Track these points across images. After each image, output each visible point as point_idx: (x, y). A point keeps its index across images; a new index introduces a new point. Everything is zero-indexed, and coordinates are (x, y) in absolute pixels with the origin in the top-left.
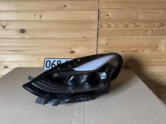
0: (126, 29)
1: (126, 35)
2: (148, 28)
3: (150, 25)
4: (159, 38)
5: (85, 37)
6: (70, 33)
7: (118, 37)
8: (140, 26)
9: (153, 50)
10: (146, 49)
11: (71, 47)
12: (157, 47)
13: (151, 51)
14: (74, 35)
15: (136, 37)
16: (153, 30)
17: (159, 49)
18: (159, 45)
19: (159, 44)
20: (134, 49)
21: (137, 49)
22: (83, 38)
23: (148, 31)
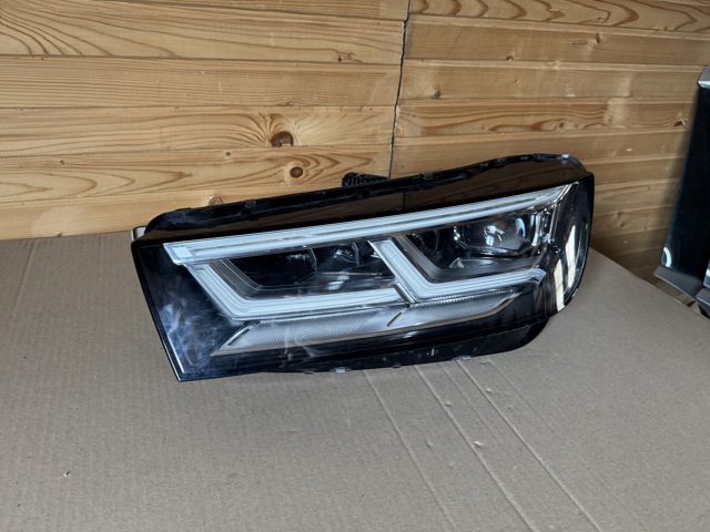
0: (514, 27)
1: (513, 54)
2: (586, 30)
3: (595, 16)
4: (612, 72)
5: (349, 55)
6: (271, 34)
7: (482, 64)
8: (563, 15)
9: (590, 122)
10: (569, 118)
11: (277, 110)
12: (605, 107)
13: (582, 126)
14: (295, 43)
15: (543, 67)
16: (601, 37)
17: (606, 117)
18: (610, 102)
19: (610, 97)
20: (531, 120)
21: (541, 119)
22: (340, 60)
23: (586, 43)
